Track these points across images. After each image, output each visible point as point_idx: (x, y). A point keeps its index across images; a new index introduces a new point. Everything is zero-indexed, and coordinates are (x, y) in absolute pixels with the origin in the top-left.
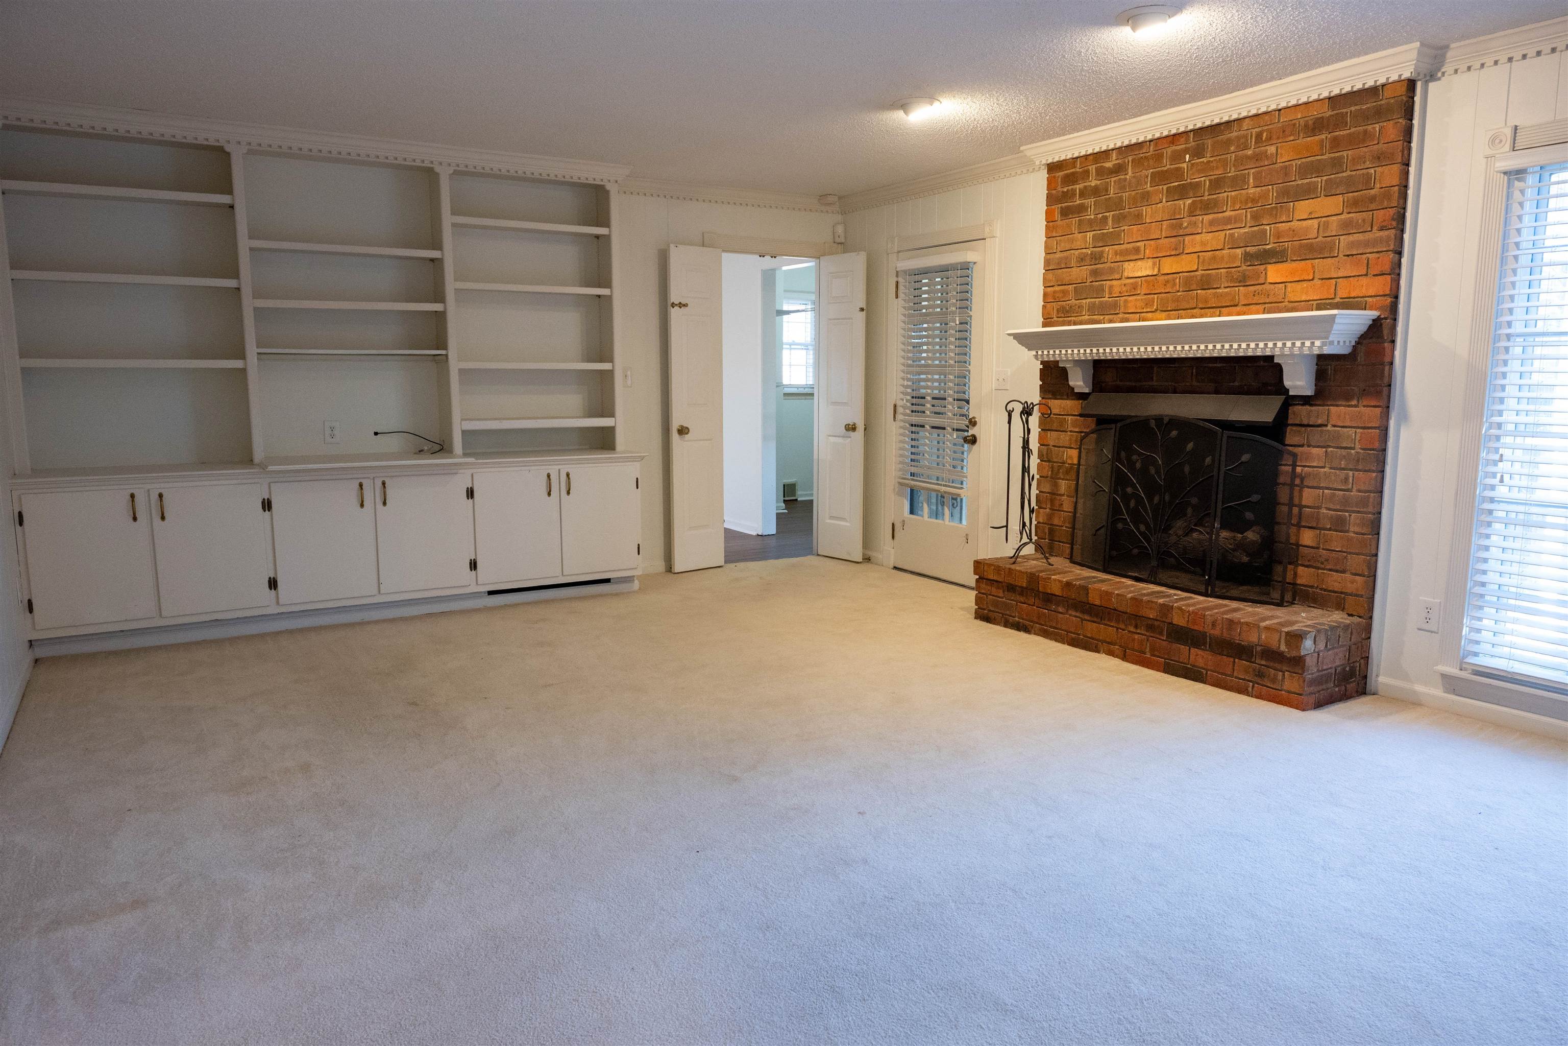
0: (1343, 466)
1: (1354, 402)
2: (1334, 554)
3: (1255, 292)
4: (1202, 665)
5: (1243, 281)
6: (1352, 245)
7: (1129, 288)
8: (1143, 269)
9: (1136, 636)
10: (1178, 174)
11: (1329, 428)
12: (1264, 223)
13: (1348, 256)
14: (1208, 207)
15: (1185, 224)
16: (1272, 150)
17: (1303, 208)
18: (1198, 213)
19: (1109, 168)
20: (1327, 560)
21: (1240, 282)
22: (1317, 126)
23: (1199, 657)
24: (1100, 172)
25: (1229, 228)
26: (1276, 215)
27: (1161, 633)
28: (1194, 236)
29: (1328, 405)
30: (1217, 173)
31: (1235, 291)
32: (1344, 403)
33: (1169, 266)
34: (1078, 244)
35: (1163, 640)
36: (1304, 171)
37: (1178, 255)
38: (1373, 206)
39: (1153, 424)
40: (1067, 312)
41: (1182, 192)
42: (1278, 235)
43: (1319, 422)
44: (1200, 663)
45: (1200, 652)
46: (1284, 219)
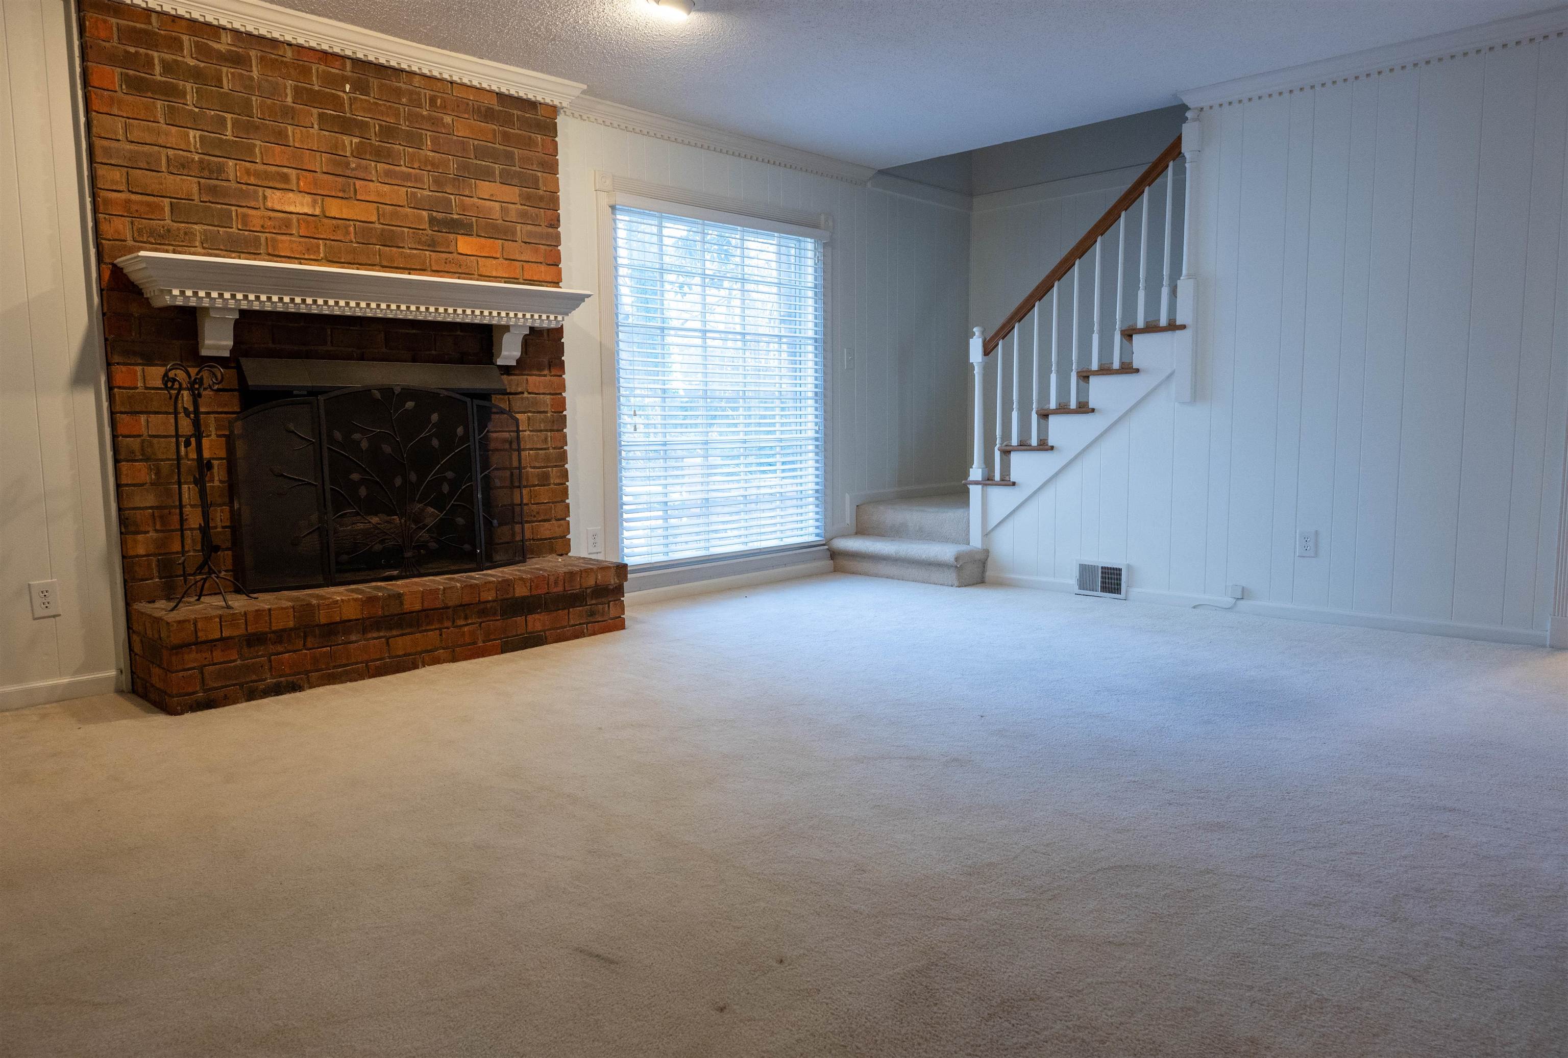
0: (542, 428)
1: (546, 372)
2: (543, 507)
3: (446, 259)
4: (540, 628)
5: (432, 246)
6: (530, 234)
7: (277, 224)
8: (299, 204)
9: (466, 629)
10: (337, 103)
11: (526, 395)
12: (448, 191)
13: (525, 243)
14: (380, 155)
15: (353, 165)
16: (448, 119)
17: (485, 188)
18: (368, 157)
19: (219, 52)
20: (538, 513)
21: (429, 246)
22: (488, 115)
23: (537, 622)
24: (203, 51)
25: (409, 185)
26: (459, 186)
27: (495, 614)
28: (366, 183)
29: (525, 375)
30: (388, 120)
31: (425, 255)
32: (537, 373)
33: (335, 208)
34: (172, 141)
35: (499, 620)
36: (481, 153)
37: (346, 198)
38: (542, 205)
39: (377, 395)
40: (162, 237)
41: (346, 126)
42: (464, 207)
43: (520, 390)
44: (539, 627)
45: (537, 616)
46: (467, 193)
